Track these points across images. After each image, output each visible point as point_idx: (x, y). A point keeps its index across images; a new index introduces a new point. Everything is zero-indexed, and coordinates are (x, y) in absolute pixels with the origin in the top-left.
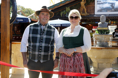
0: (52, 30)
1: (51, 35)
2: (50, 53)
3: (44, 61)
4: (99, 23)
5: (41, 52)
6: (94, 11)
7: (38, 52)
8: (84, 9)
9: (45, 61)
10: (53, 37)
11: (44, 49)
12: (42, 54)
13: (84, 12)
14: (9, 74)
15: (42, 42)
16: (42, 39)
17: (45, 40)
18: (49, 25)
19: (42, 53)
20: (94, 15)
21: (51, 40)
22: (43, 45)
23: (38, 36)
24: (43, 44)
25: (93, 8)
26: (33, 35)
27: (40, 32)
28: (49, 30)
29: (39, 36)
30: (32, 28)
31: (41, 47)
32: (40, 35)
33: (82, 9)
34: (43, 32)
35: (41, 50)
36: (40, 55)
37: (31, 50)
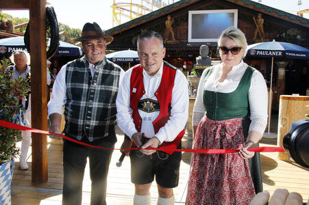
0: (114, 73)
1: (111, 84)
2: (108, 122)
3: (96, 138)
4: (197, 58)
5: (90, 119)
6: (187, 37)
7: (84, 119)
8: (170, 34)
9: (99, 138)
10: (116, 88)
11: (95, 114)
12: (91, 124)
13: (170, 38)
14: (47, 143)
15: (92, 99)
16: (93, 93)
17: (98, 96)
19: (92, 121)
20: (187, 43)
21: (113, 94)
22: (94, 106)
23: (84, 88)
24: (94, 103)
25: (185, 31)
26: (73, 84)
27: (87, 79)
28: (107, 72)
29: (85, 86)
30: (71, 69)
31: (91, 109)
32: (89, 84)
33: (167, 33)
34: (96, 79)
35: (90, 115)
36: (89, 126)
37: (69, 114)
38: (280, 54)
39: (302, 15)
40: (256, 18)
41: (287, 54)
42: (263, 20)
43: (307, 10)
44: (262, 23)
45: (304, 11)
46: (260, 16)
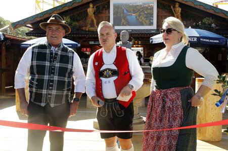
0: (70, 55)
2: (65, 92)
3: (56, 105)
5: (52, 89)
7: (47, 90)
9: (58, 105)
10: (71, 66)
11: (56, 85)
12: (53, 93)
13: (92, 25)
15: (53, 73)
16: (54, 69)
17: (58, 71)
18: (64, 47)
19: (53, 91)
21: (69, 71)
22: (55, 79)
23: (46, 65)
24: (55, 77)
25: (107, 18)
26: (38, 62)
27: (49, 58)
28: (64, 53)
30: (37, 51)
31: (52, 81)
32: (50, 62)
33: (89, 20)
35: (52, 86)
36: (51, 94)
37: (34, 86)
38: (195, 40)
39: (217, 6)
40: (174, 7)
41: (201, 39)
42: (180, 9)
43: (222, 2)
44: (180, 11)
45: (219, 2)
46: (177, 5)
